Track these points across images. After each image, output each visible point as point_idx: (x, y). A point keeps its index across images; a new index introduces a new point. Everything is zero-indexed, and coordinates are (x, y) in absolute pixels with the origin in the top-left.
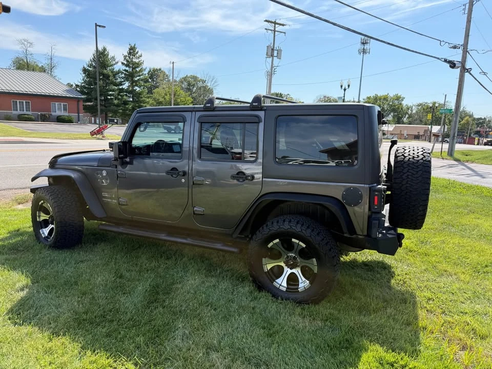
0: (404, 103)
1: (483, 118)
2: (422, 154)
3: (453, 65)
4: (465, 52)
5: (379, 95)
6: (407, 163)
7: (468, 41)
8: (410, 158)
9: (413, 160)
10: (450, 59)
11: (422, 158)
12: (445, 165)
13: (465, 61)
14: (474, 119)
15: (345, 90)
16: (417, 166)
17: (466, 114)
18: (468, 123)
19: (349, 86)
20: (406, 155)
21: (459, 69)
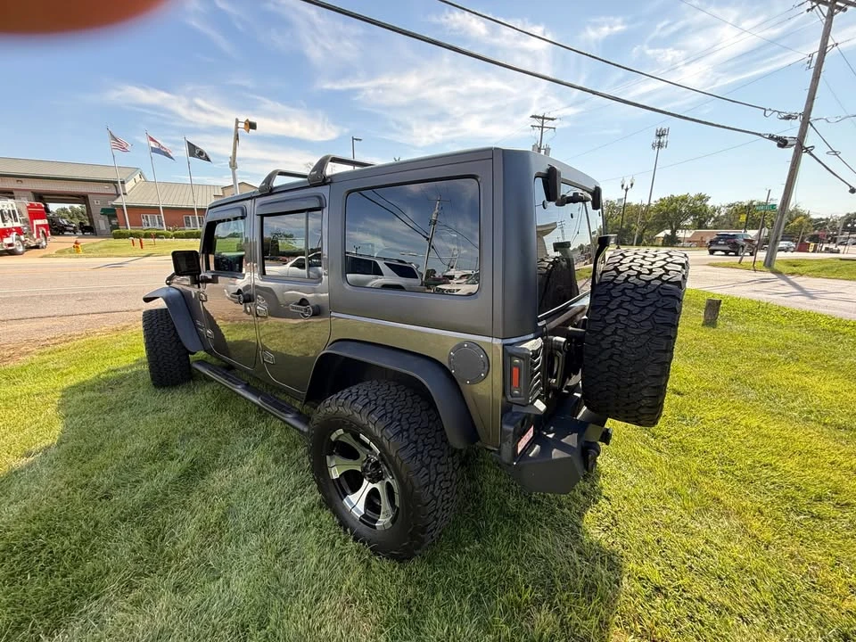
0: (710, 204)
1: (824, 217)
2: (662, 267)
3: (783, 143)
4: (806, 121)
5: (675, 196)
6: (621, 287)
7: (812, 106)
8: (629, 276)
9: (636, 281)
10: (779, 135)
11: (661, 276)
12: (755, 279)
13: (804, 137)
14: (811, 220)
15: (627, 190)
16: (644, 295)
17: (799, 215)
18: (801, 224)
19: (632, 185)
20: (621, 269)
21: (792, 149)
